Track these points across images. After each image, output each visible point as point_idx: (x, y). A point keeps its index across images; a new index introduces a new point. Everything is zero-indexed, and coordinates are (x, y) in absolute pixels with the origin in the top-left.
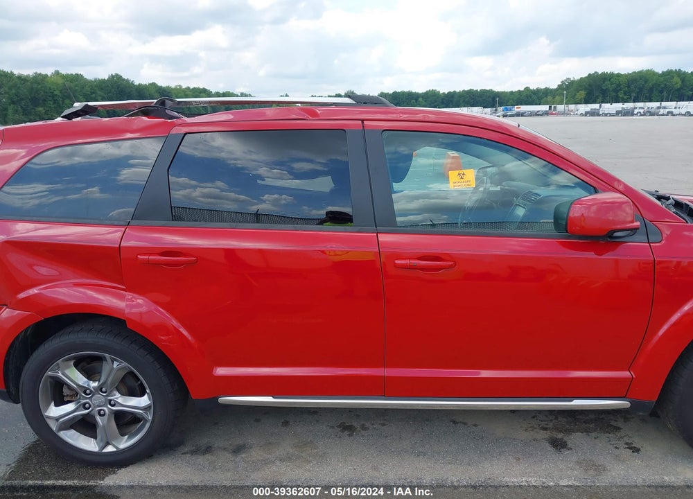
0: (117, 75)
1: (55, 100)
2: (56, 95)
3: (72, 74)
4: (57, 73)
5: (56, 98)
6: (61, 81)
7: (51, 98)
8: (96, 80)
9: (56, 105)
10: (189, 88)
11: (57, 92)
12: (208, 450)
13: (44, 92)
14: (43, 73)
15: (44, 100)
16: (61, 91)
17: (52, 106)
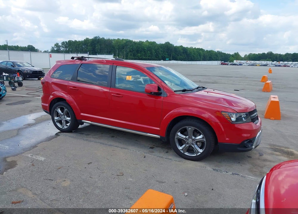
0: (168, 42)
1: (144, 51)
2: (145, 49)
3: (152, 42)
4: (147, 41)
5: (145, 51)
6: (148, 44)
7: (143, 51)
8: (160, 44)
9: (144, 53)
10: (195, 48)
11: (146, 48)
12: (83, 134)
13: (141, 48)
14: (142, 41)
15: (141, 51)
16: (147, 48)
17: (143, 53)
